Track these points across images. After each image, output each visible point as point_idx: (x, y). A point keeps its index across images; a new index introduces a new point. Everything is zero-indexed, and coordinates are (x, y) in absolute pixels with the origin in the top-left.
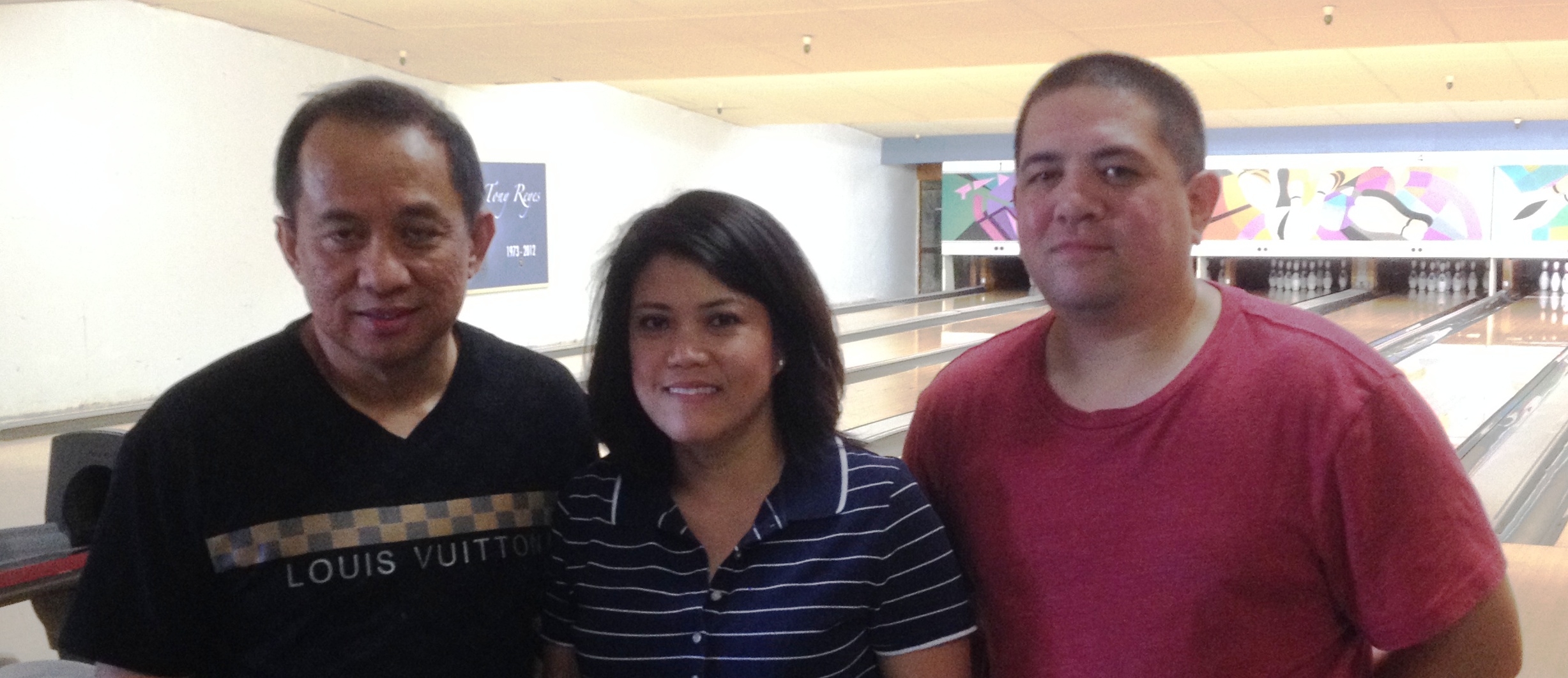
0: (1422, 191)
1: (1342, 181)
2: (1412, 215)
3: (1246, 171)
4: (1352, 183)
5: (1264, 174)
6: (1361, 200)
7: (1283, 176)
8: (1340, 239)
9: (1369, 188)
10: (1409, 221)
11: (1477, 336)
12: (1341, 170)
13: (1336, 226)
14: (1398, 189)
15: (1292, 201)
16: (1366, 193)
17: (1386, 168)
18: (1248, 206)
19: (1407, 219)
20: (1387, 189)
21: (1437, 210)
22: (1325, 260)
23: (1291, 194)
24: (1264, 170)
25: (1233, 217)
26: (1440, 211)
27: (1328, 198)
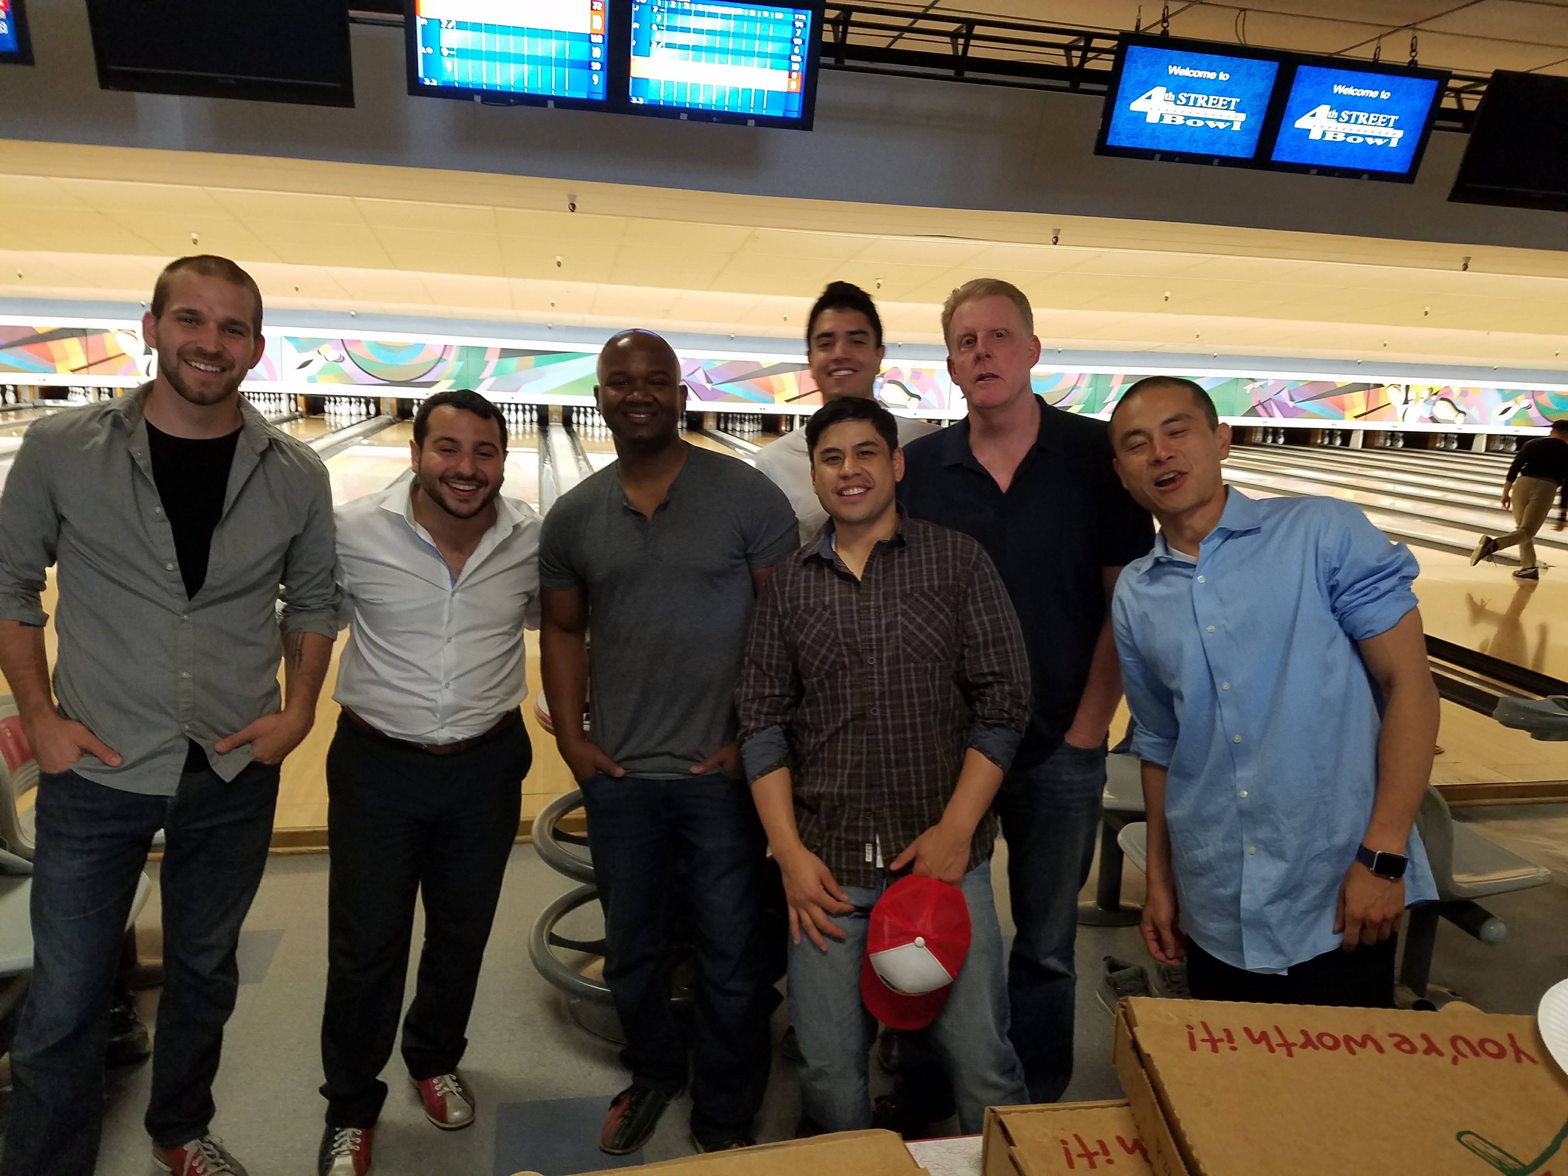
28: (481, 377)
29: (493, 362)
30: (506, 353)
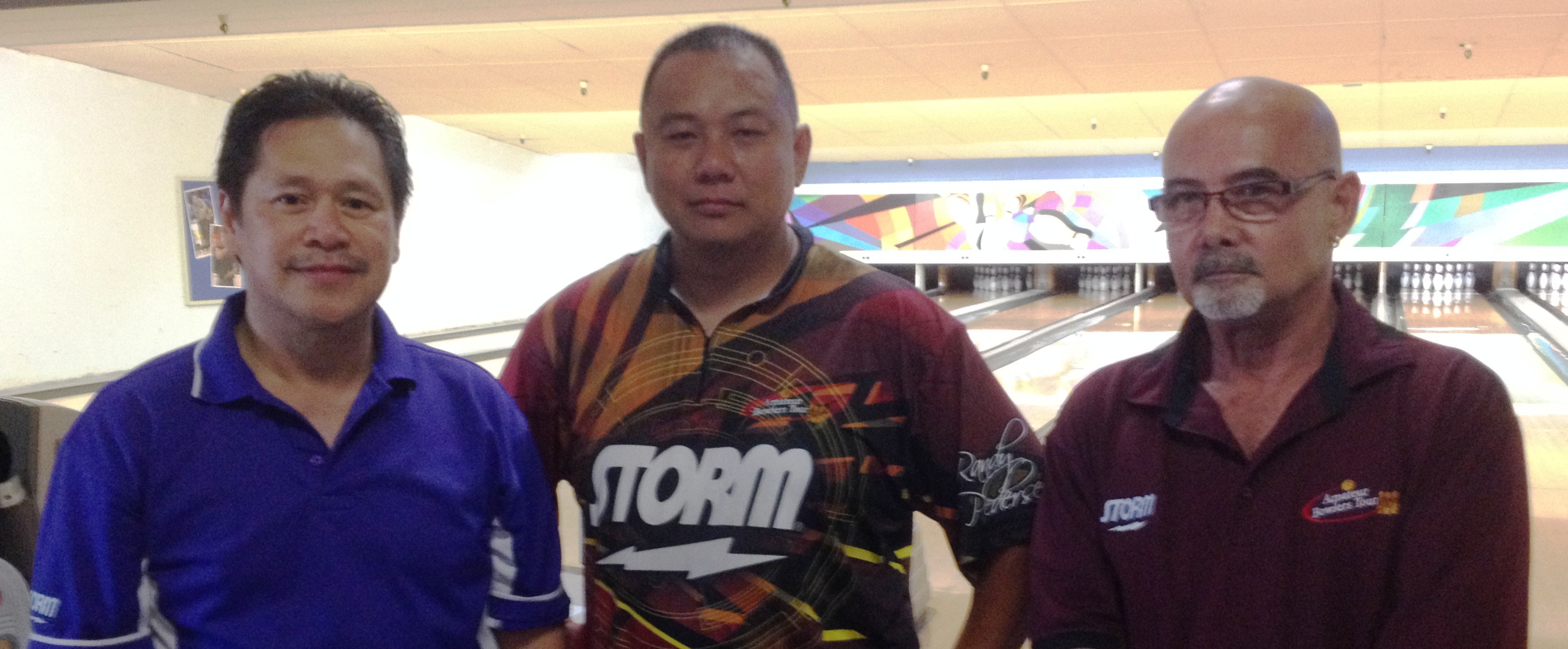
0: (1083, 210)
1: (1023, 203)
2: (1078, 230)
3: (952, 194)
4: (1032, 204)
5: (964, 197)
6: (1038, 217)
7: (980, 199)
8: (1023, 249)
9: (1045, 208)
10: (1075, 234)
11: (1127, 325)
12: (1025, 195)
13: (1022, 239)
14: (1067, 208)
15: (986, 219)
16: (1044, 212)
17: (1058, 192)
18: (953, 223)
19: (1074, 232)
20: (1059, 209)
21: (1096, 225)
22: (1015, 266)
23: (986, 213)
24: (965, 194)
25: (943, 232)
26: (1097, 225)
27: (1015, 216)
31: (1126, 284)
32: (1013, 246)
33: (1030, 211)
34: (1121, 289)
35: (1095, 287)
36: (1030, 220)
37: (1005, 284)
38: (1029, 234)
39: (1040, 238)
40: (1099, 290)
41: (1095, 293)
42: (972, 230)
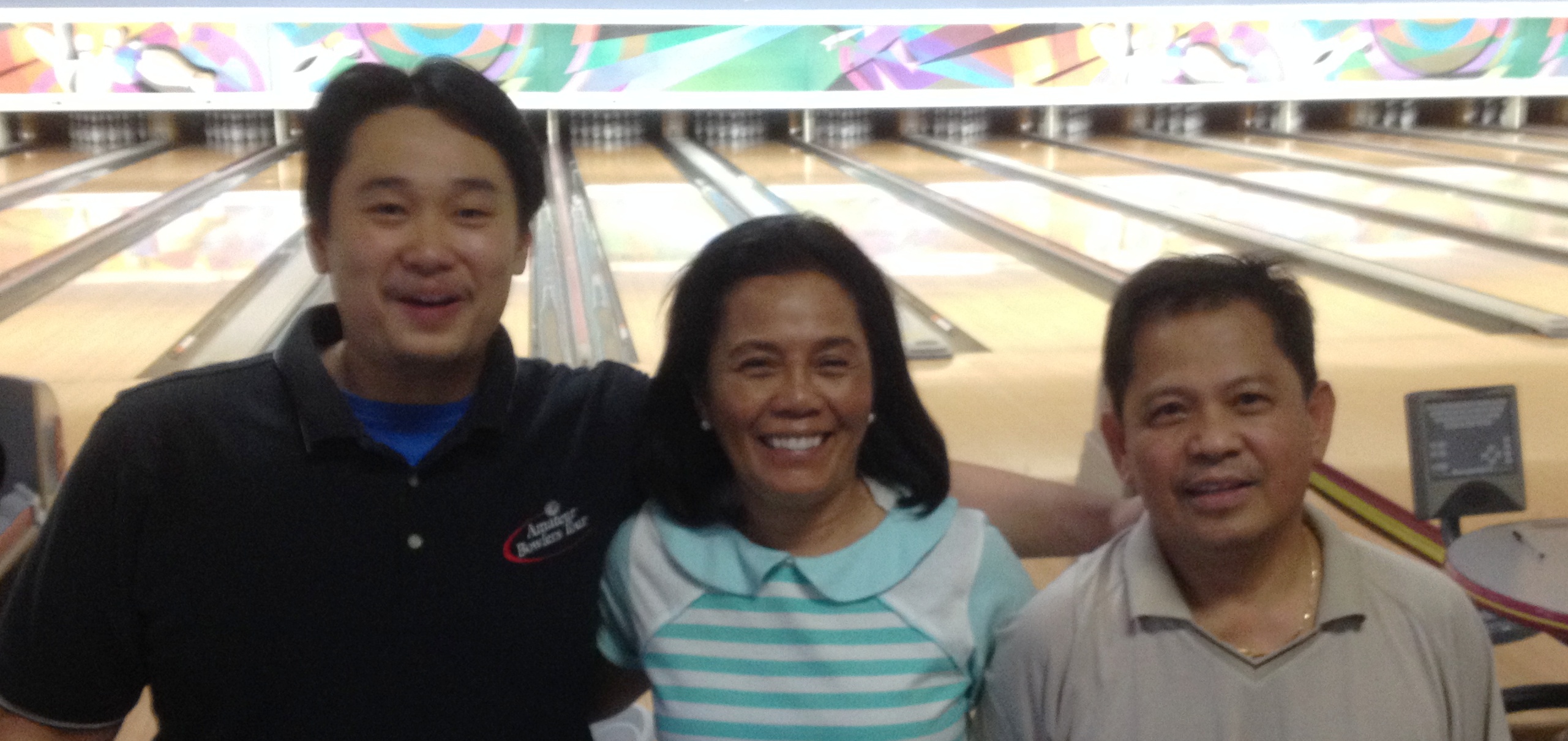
28: (569, 71)
29: (586, 47)
30: (606, 32)
31: (264, 132)
32: (118, 88)
33: (135, 45)
34: (259, 139)
35: (226, 137)
36: (137, 56)
37: (112, 135)
38: (137, 74)
39: (152, 79)
40: (231, 141)
41: (227, 145)
42: (63, 70)
